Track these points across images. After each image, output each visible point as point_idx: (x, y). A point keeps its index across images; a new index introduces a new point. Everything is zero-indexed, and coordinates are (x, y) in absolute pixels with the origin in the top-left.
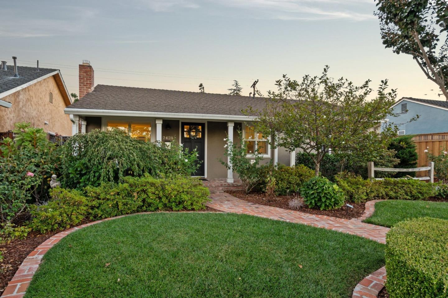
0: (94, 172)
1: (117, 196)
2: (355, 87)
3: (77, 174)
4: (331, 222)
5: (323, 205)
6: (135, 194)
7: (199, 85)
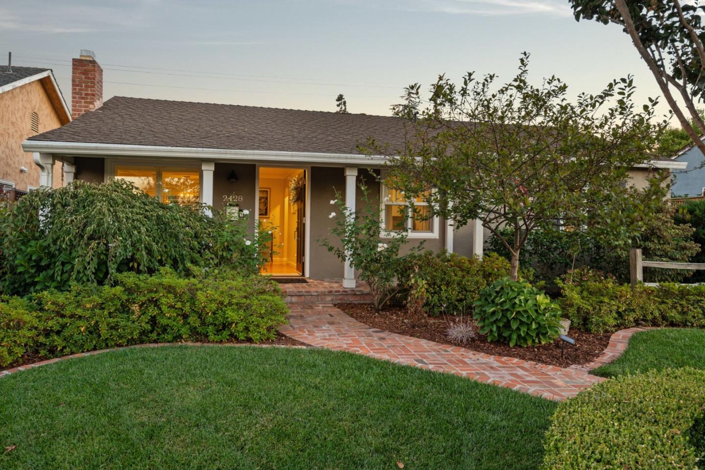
0: (63, 264)
1: (97, 311)
2: (589, 96)
3: (32, 267)
4: (520, 372)
5: (515, 336)
6: (135, 308)
7: (336, 97)
